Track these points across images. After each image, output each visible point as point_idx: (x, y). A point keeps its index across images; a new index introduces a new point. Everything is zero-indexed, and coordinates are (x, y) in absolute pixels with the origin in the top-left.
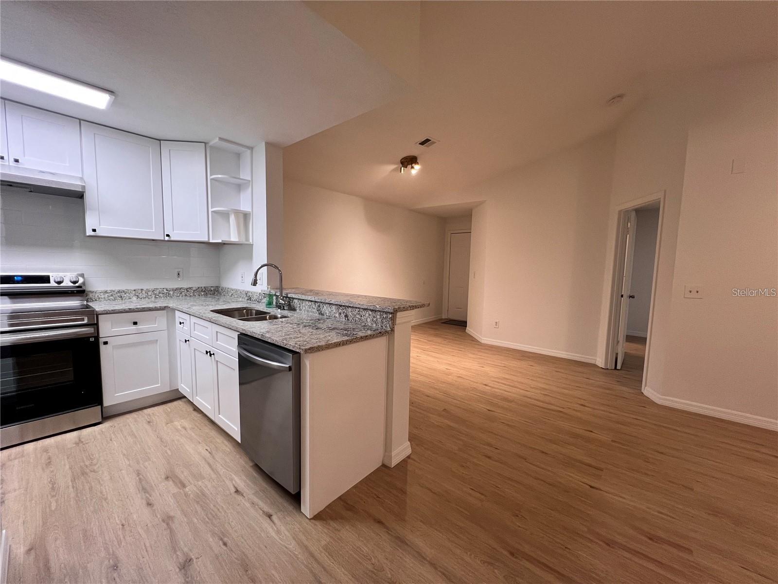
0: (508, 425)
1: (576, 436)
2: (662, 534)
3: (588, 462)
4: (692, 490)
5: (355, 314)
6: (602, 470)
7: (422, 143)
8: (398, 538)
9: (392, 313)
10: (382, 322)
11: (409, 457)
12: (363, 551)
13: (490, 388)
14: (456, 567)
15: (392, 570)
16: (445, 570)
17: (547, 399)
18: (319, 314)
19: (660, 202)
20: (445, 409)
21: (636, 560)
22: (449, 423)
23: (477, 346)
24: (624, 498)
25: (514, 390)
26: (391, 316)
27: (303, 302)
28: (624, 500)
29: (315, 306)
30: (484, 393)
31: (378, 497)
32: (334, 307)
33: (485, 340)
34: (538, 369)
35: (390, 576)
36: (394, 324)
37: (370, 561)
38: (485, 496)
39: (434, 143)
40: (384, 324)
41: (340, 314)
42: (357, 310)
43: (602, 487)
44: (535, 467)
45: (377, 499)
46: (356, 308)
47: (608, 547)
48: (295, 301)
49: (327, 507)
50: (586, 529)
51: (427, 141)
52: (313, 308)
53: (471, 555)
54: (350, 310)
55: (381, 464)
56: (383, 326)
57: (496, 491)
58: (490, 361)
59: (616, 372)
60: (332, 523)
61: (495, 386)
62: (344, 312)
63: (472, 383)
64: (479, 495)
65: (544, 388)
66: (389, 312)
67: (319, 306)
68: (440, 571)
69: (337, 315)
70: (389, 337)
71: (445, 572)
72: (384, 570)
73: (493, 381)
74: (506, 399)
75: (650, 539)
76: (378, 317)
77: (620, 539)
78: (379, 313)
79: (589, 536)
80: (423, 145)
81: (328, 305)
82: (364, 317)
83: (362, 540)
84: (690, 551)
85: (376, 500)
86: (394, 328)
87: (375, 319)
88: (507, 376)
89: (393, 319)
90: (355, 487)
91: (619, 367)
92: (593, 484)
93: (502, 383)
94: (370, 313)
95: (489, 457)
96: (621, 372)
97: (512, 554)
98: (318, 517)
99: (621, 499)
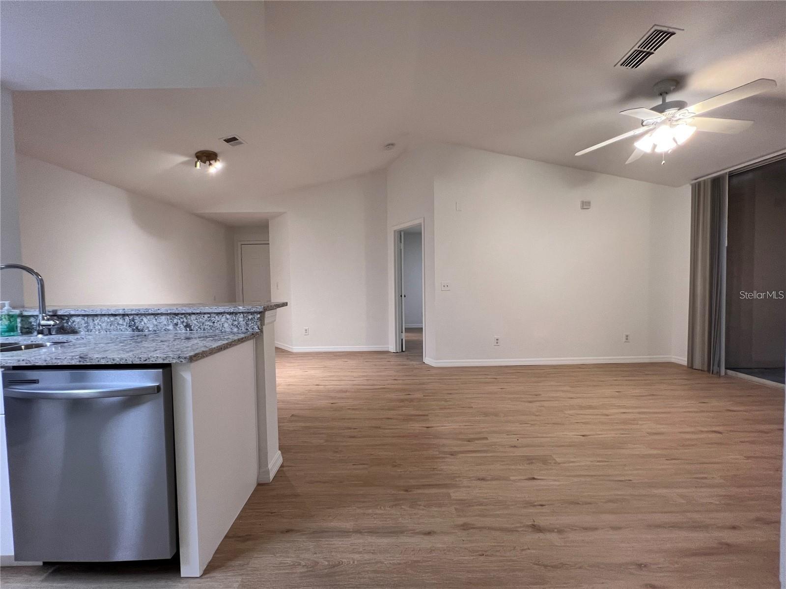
0: (353, 409)
1: (402, 401)
2: (472, 436)
3: (417, 413)
4: (472, 407)
5: (203, 321)
6: (427, 415)
7: (228, 141)
8: (314, 532)
9: (260, 313)
10: (247, 325)
11: (282, 466)
12: (288, 563)
13: (322, 387)
14: (375, 522)
15: (326, 558)
16: (369, 529)
17: (371, 382)
18: (133, 330)
19: (421, 225)
20: (292, 415)
21: (468, 455)
22: (303, 424)
23: (291, 356)
24: (446, 426)
25: (343, 383)
26: (259, 316)
27: (96, 318)
28: (447, 427)
29: (123, 323)
30: (318, 391)
31: (272, 513)
32: (163, 317)
33: (296, 349)
34: (352, 363)
35: (327, 563)
36: (262, 324)
37: (300, 565)
38: (367, 464)
39: (240, 143)
40: (250, 326)
41: (176, 324)
42: (206, 316)
43: (432, 425)
44: (389, 430)
45: (273, 514)
46: (205, 313)
47: (453, 456)
48: (74, 318)
49: (216, 553)
50: (437, 453)
51: (234, 139)
52: (118, 324)
53: (380, 508)
54: (193, 317)
55: (256, 485)
56: (248, 328)
57: (372, 457)
58: (310, 365)
59: (403, 353)
60: (233, 563)
61: (327, 384)
62: (183, 322)
63: (304, 387)
64: (361, 466)
65: (364, 376)
66: (256, 312)
67: (133, 320)
68: (366, 532)
69: (171, 327)
70: (256, 340)
71: (369, 530)
72: (318, 563)
73: (322, 380)
74: (342, 391)
75: (469, 441)
76: (241, 319)
77: (456, 449)
78: (242, 315)
79: (441, 456)
80: (228, 142)
81: (152, 316)
82: (219, 323)
83: (279, 555)
84: (486, 438)
85: (273, 516)
86: (262, 328)
87: (236, 323)
88: (333, 374)
89: (262, 319)
90: (240, 517)
91: (404, 350)
92: (427, 426)
93: (330, 380)
94: (228, 316)
95: (353, 437)
96: (406, 352)
97: (407, 491)
98: (211, 568)
99: (445, 427)
